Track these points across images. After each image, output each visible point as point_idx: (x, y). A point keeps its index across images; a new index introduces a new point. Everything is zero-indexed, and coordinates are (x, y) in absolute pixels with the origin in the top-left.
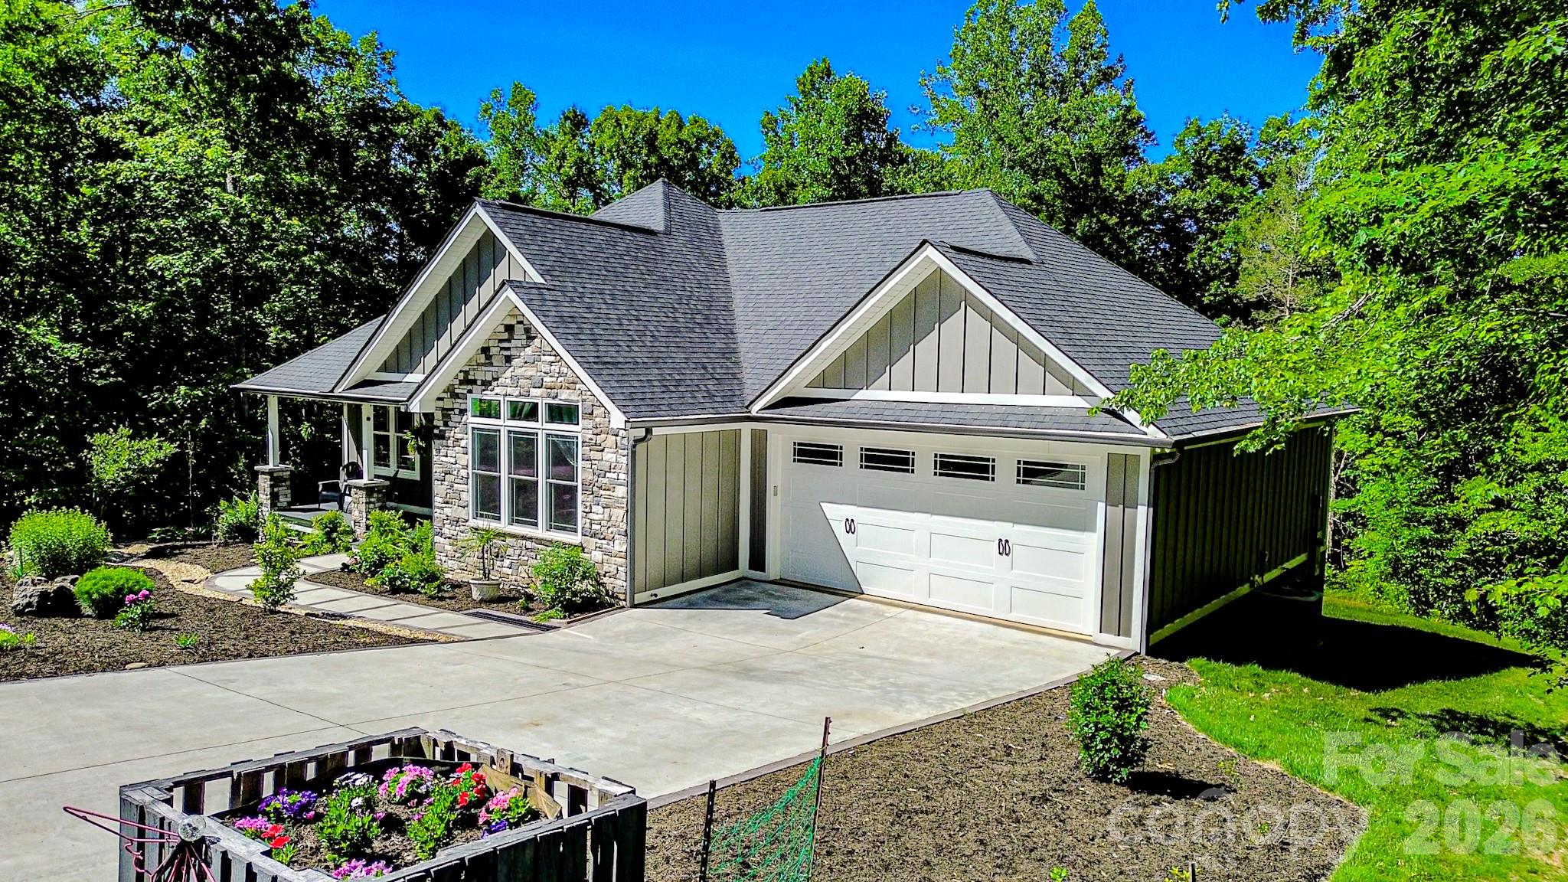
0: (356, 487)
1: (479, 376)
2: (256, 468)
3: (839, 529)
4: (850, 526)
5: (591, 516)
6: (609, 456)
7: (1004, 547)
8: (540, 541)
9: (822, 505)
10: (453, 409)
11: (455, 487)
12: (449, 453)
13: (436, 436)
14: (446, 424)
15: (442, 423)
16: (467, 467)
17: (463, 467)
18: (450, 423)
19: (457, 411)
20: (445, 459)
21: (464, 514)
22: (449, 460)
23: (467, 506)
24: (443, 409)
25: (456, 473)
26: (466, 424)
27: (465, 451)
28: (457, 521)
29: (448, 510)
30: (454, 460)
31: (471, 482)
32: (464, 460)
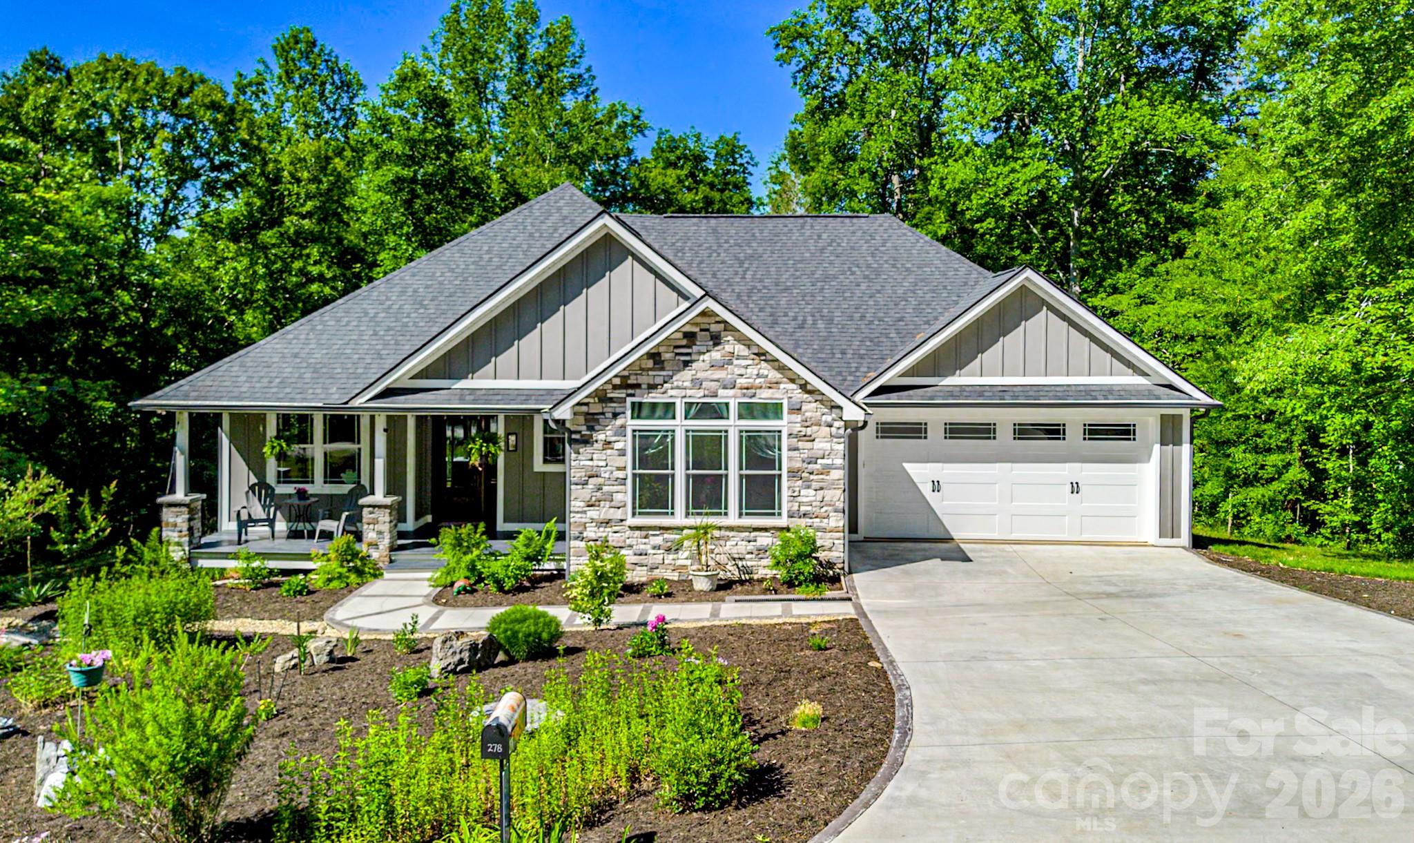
0: (369, 506)
1: (644, 380)
2: (159, 500)
3: (926, 489)
4: (936, 486)
5: (799, 499)
6: (821, 445)
7: (1075, 488)
8: (731, 529)
9: (906, 465)
10: (603, 414)
11: (605, 489)
12: (595, 456)
13: (576, 441)
14: (591, 428)
15: (584, 428)
16: (624, 468)
17: (619, 469)
18: (597, 428)
19: (610, 415)
20: (590, 463)
21: (618, 514)
22: (595, 463)
23: (624, 506)
24: (588, 414)
25: (607, 475)
26: (623, 427)
27: (622, 453)
28: (607, 522)
29: (593, 513)
30: (603, 464)
31: (629, 482)
32: (620, 462)
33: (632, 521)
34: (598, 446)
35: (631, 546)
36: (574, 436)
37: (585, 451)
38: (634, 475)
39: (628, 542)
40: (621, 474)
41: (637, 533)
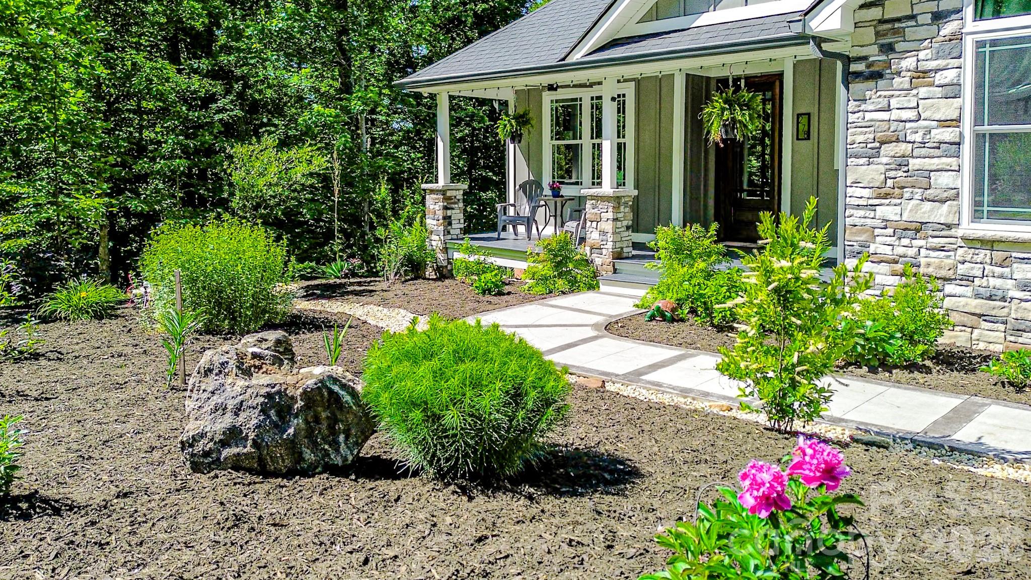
10: (913, 17)
11: (914, 163)
12: (894, 103)
13: (858, 75)
14: (888, 48)
15: (875, 49)
16: (957, 122)
17: (945, 123)
18: (899, 47)
19: (928, 18)
20: (884, 116)
21: (942, 213)
22: (895, 115)
23: (957, 196)
24: (882, 22)
25: (918, 138)
26: (957, 37)
27: (953, 91)
28: (918, 229)
29: (887, 211)
30: (911, 114)
31: (967, 149)
32: (948, 110)
33: (969, 228)
34: (900, 82)
35: (968, 279)
36: (854, 67)
37: (875, 94)
38: (979, 138)
39: (962, 269)
40: (948, 134)
41: (983, 255)
